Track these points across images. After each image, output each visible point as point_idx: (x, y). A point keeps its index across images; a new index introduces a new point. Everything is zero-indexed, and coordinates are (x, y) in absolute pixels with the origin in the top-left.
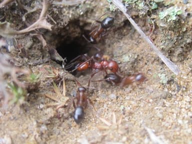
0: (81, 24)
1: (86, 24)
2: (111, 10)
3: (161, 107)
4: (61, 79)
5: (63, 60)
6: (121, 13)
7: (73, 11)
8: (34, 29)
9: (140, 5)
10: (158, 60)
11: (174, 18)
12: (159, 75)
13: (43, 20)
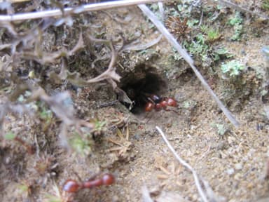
0: (146, 68)
1: (151, 69)
2: (176, 59)
3: (217, 158)
4: (125, 124)
5: (131, 103)
6: (185, 62)
7: (139, 56)
8: (102, 79)
9: (204, 56)
10: (216, 109)
11: (237, 73)
12: (218, 125)
13: (111, 70)
